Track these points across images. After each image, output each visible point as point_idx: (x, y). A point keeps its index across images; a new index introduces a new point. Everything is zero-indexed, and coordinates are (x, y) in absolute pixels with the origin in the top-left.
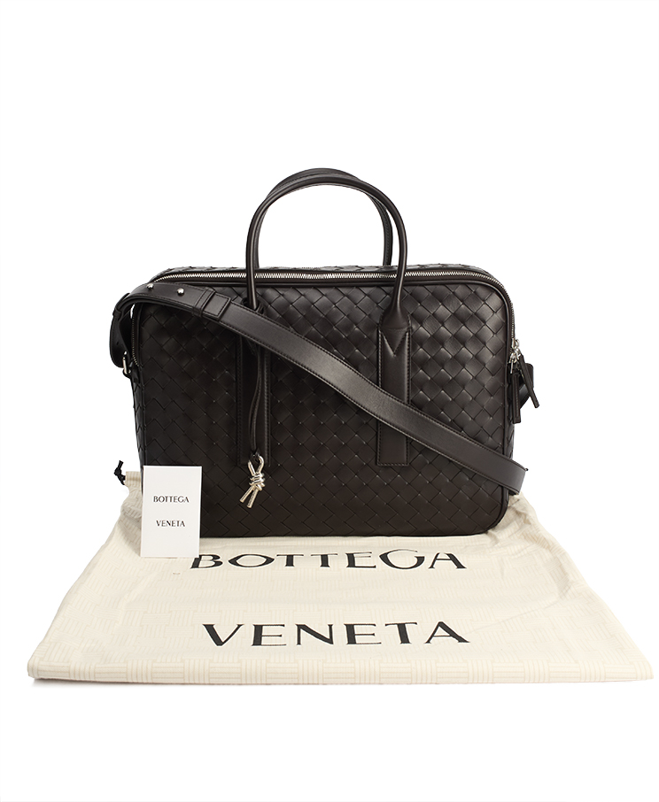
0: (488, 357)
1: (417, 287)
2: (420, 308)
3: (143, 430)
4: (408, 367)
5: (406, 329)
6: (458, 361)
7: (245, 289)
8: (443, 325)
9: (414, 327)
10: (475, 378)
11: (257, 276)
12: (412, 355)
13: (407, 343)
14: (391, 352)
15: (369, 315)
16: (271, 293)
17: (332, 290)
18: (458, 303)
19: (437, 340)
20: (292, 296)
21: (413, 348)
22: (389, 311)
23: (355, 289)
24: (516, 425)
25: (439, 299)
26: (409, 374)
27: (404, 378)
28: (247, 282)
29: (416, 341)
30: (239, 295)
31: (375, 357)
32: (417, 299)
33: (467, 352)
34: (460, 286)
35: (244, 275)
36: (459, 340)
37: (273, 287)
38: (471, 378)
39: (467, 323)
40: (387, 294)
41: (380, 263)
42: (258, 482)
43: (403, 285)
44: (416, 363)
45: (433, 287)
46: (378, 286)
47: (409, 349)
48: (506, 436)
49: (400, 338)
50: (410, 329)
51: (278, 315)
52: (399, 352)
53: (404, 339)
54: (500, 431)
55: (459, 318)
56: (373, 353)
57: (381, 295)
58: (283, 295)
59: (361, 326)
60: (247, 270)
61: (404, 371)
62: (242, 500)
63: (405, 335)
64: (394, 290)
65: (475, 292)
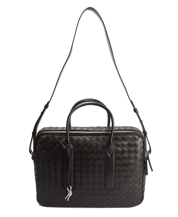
0: (138, 155)
1: (117, 136)
2: (118, 142)
3: (36, 176)
4: (115, 160)
5: (114, 149)
6: (130, 158)
7: (66, 136)
8: (125, 147)
9: (116, 148)
10: (134, 163)
11: (70, 132)
12: (115, 156)
14: (109, 156)
15: (103, 144)
16: (75, 138)
17: (92, 136)
18: (129, 141)
19: (123, 152)
20: (81, 138)
21: (116, 154)
22: (109, 143)
23: (99, 136)
24: (147, 176)
25: (124, 139)
26: (115, 162)
27: (113, 163)
28: (66, 134)
29: (117, 152)
30: (64, 138)
31: (105, 157)
32: (117, 139)
33: (132, 155)
34: (130, 135)
35: (66, 132)
36: (130, 152)
37: (74, 136)
38: (133, 163)
39: (132, 147)
40: (108, 138)
41: (107, 126)
42: (70, 194)
43: (113, 135)
44: (117, 158)
45: (122, 136)
46: (106, 135)
47: (115, 155)
51: (76, 144)
52: (112, 155)
53: (113, 151)
54: (142, 177)
55: (130, 145)
56: (104, 155)
58: (77, 138)
59: (100, 147)
60: (66, 130)
61: (113, 161)
62: (65, 199)
63: (114, 150)
64: (110, 136)
65: (134, 137)
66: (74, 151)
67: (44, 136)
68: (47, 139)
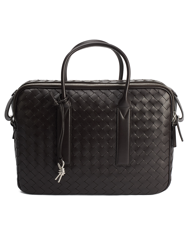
0: (164, 119)
1: (134, 90)
2: (135, 99)
3: (18, 149)
4: (130, 124)
5: (129, 108)
6: (151, 121)
7: (61, 90)
8: (145, 106)
9: (132, 106)
10: (158, 128)
11: (66, 84)
12: (131, 118)
13: (129, 114)
14: (123, 117)
15: (114, 102)
16: (72, 92)
17: (98, 91)
18: (151, 97)
19: (142, 112)
20: (81, 93)
21: (132, 115)
22: (122, 100)
23: (107, 91)
24: (175, 148)
25: (143, 95)
26: (130, 126)
27: (128, 128)
28: (62, 87)
29: (134, 112)
30: (59, 92)
31: (116, 119)
32: (133, 95)
33: (155, 117)
34: (152, 89)
35: (60, 84)
36: (152, 112)
37: (73, 89)
38: (157, 128)
39: (155, 105)
40: (121, 92)
41: (118, 79)
42: (62, 172)
43: (129, 89)
44: (134, 122)
45: (141, 90)
46: (118, 89)
47: (130, 116)
48: (170, 153)
49: (127, 112)
50: (131, 108)
51: (75, 101)
52: (126, 117)
53: (128, 112)
54: (168, 150)
55: (151, 103)
56: (115, 117)
57: (119, 93)
58: (77, 93)
59: (110, 106)
60: (62, 82)
61: (128, 125)
62: (56, 179)
63: (129, 110)
64: (125, 91)
65: (158, 92)
66: (72, 111)
67: (30, 91)
68: (33, 94)
